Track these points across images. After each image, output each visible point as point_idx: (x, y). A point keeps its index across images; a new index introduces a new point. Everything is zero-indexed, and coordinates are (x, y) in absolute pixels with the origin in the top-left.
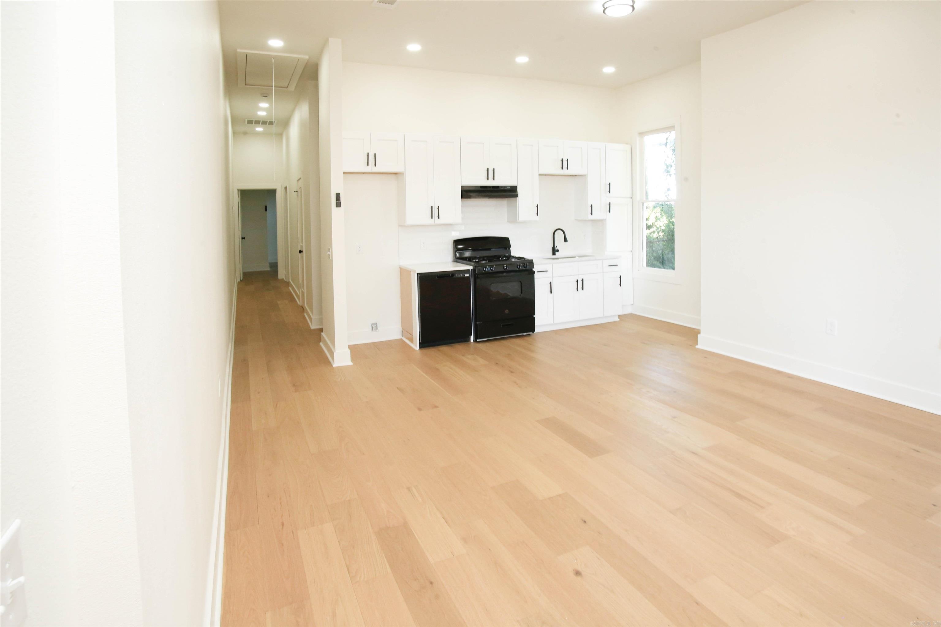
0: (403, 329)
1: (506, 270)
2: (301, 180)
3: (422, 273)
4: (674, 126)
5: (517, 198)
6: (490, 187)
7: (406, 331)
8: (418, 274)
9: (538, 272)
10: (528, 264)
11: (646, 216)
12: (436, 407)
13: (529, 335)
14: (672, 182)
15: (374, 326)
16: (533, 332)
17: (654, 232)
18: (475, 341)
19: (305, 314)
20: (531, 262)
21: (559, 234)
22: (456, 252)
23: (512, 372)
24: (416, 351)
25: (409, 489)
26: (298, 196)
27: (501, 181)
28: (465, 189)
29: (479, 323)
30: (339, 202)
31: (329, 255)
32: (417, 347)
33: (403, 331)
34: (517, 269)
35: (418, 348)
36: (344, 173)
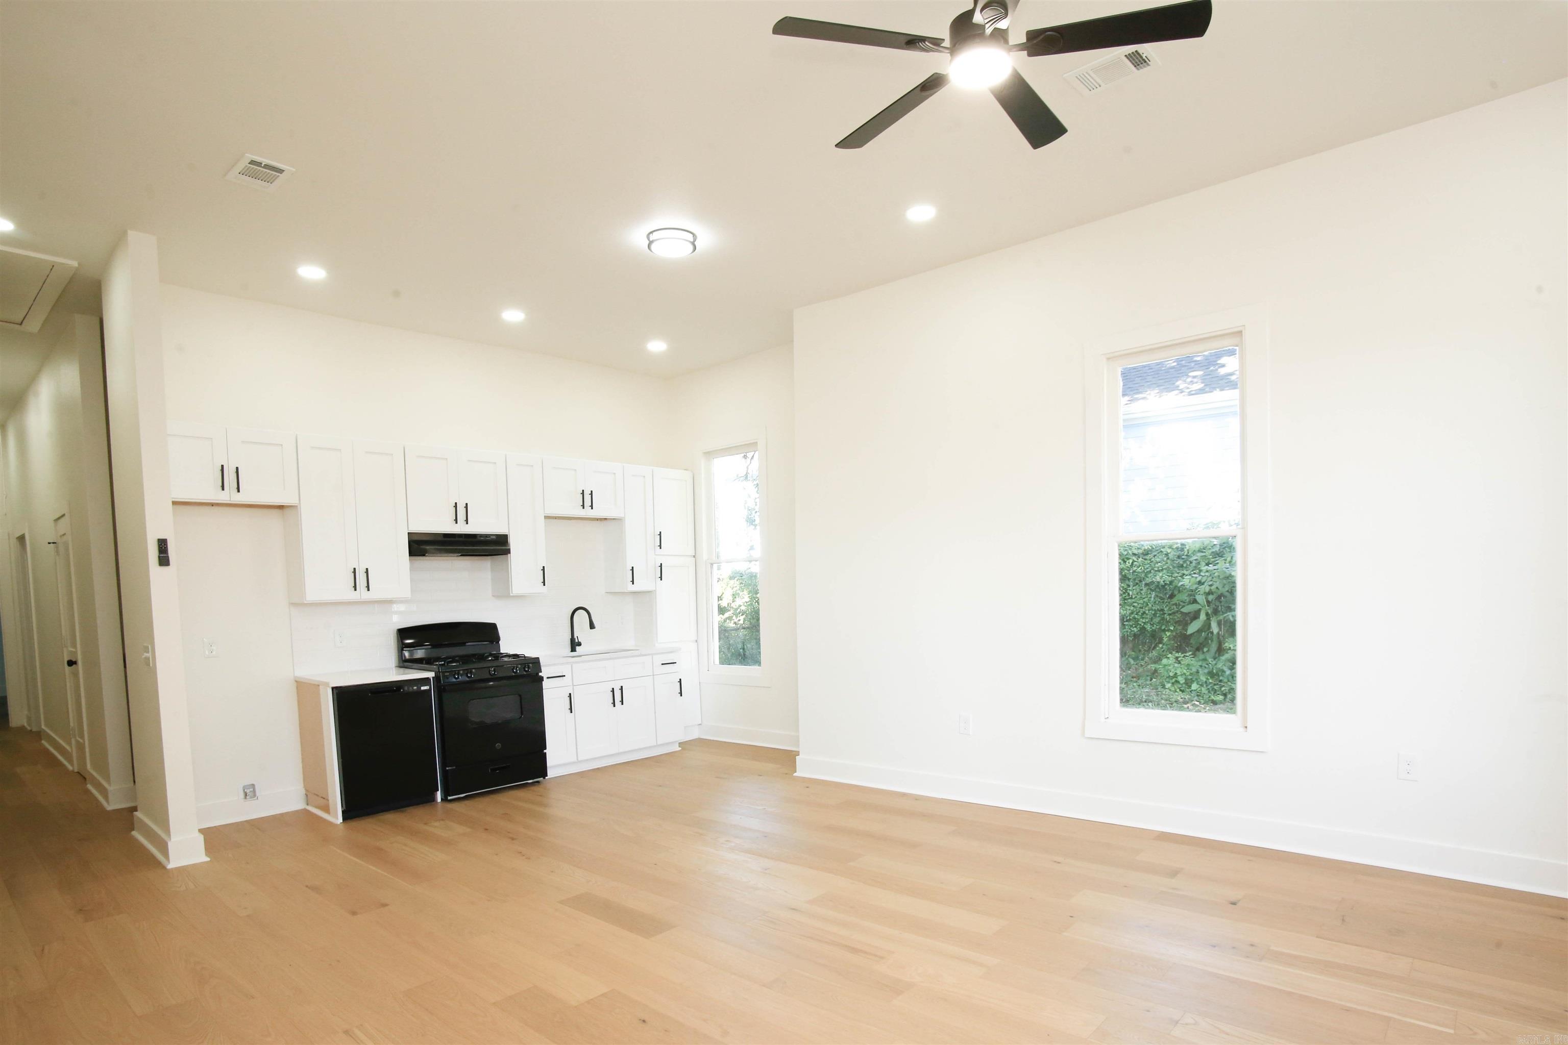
0: (307, 790)
1: (496, 676)
2: (62, 520)
3: (340, 687)
4: (757, 443)
5: (509, 555)
6: (460, 536)
7: (314, 794)
8: (334, 690)
9: (548, 678)
10: (531, 665)
11: (717, 592)
12: (384, 905)
13: (538, 782)
14: (755, 536)
15: (248, 791)
16: (544, 778)
17: (730, 618)
18: (444, 799)
19: (89, 787)
20: (536, 662)
21: (581, 616)
22: (402, 650)
23: (513, 839)
24: (337, 825)
25: (346, 1032)
26: (57, 552)
27: (478, 526)
28: (416, 538)
29: (450, 768)
30: (165, 557)
31: (147, 659)
32: (337, 819)
33: (307, 795)
34: (514, 674)
35: (340, 820)
36: (175, 503)
